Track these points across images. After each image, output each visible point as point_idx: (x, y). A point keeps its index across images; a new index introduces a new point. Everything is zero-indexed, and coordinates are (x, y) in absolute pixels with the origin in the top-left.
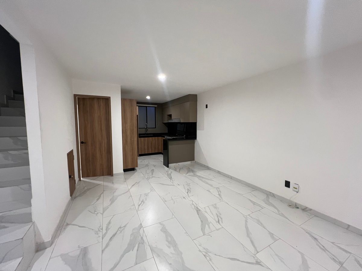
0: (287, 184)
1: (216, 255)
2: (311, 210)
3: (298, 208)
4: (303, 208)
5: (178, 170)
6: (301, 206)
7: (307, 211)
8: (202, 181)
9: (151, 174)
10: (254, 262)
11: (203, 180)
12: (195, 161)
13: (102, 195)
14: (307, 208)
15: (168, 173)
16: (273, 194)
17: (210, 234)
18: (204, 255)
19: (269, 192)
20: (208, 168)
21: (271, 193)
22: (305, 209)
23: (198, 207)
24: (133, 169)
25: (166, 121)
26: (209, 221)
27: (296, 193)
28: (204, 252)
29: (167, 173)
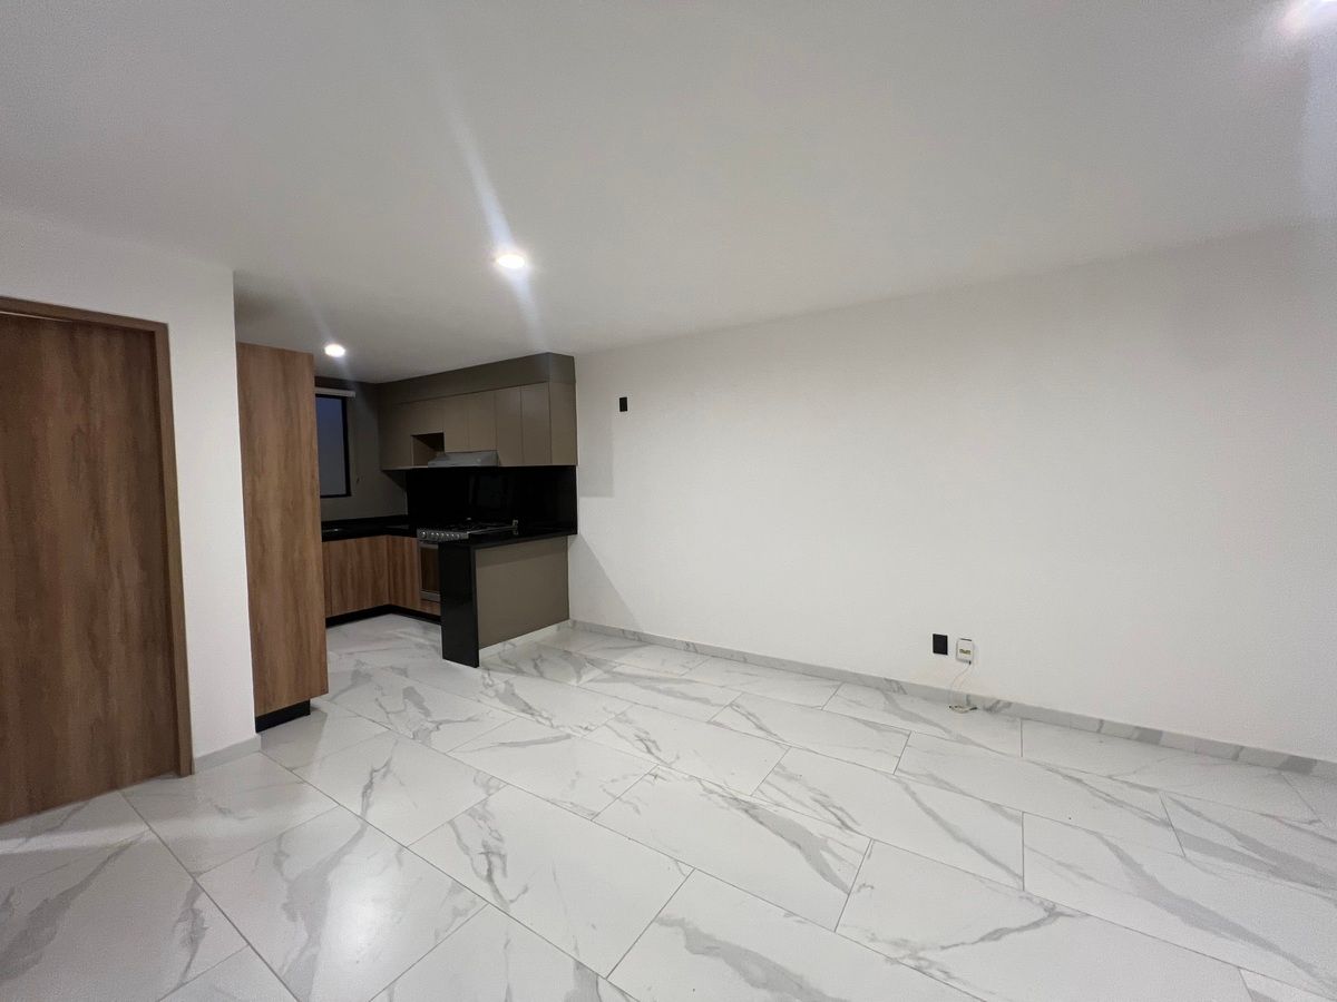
0: (940, 645)
1: (943, 948)
2: (1009, 704)
3: (976, 708)
4: (988, 705)
5: (528, 668)
6: (983, 699)
7: (996, 712)
8: (660, 691)
9: (413, 711)
10: (1042, 914)
11: (662, 686)
12: (575, 622)
13: (202, 903)
14: (998, 702)
15: (496, 691)
16: (897, 682)
17: (860, 881)
18: (918, 969)
19: (886, 680)
20: (640, 640)
21: (891, 681)
22: (993, 708)
23: (739, 797)
24: (303, 710)
25: (409, 464)
26: (816, 834)
27: (967, 664)
28: (904, 958)
29: (492, 693)
